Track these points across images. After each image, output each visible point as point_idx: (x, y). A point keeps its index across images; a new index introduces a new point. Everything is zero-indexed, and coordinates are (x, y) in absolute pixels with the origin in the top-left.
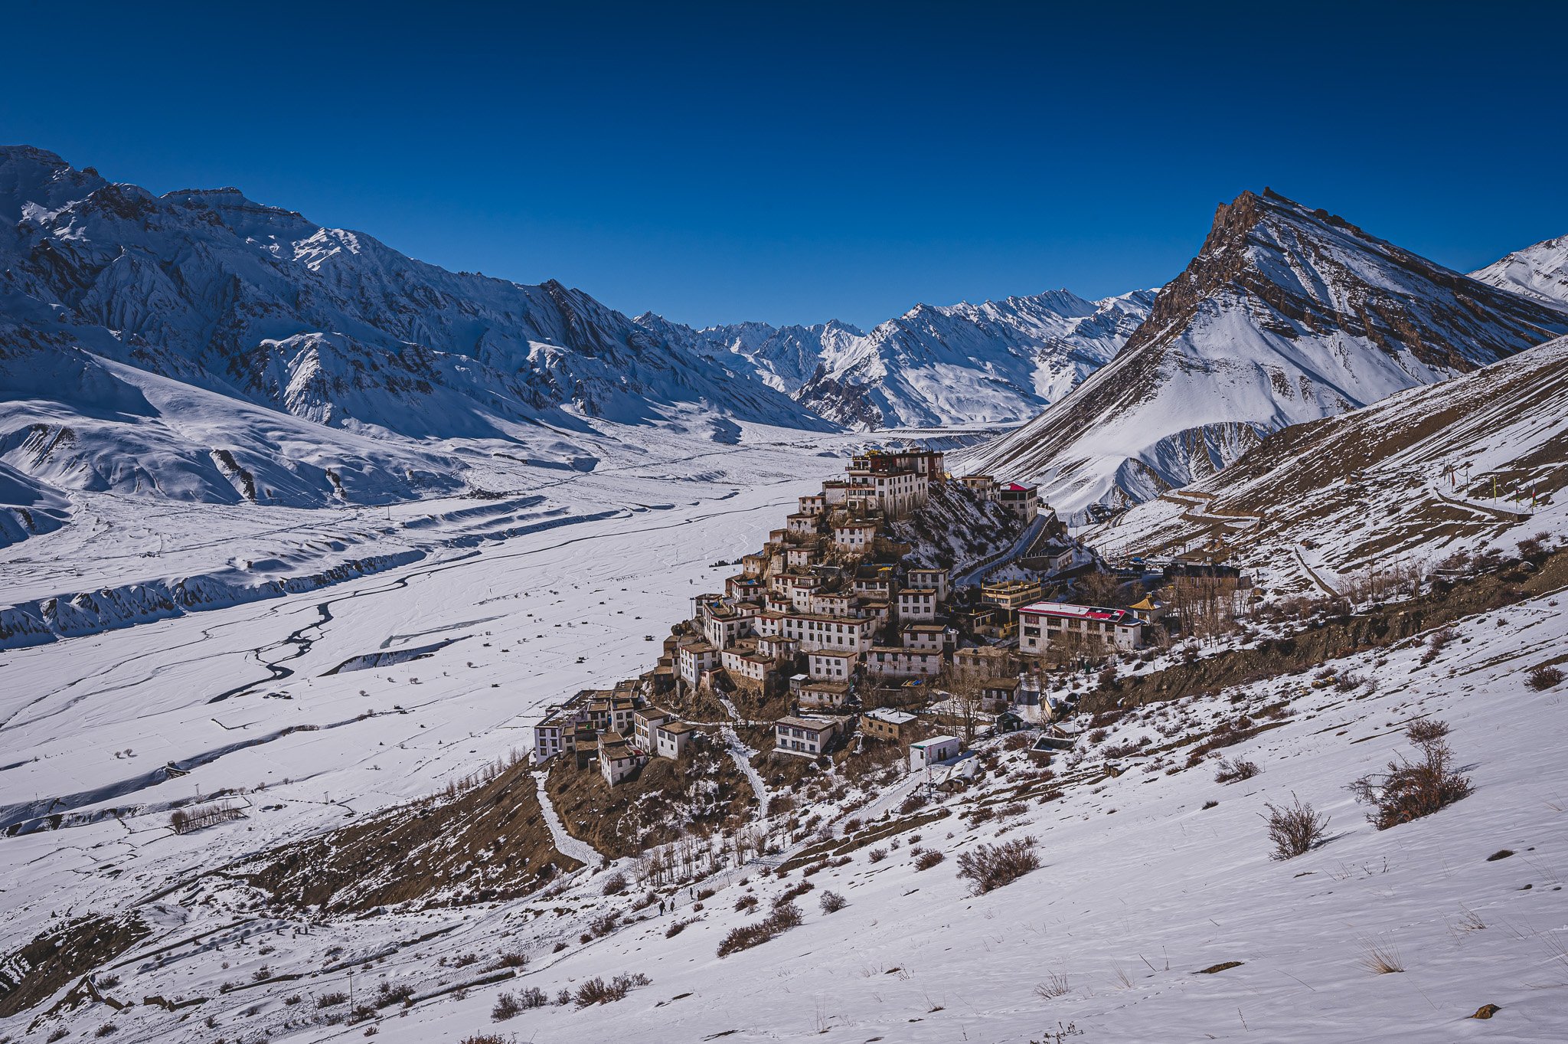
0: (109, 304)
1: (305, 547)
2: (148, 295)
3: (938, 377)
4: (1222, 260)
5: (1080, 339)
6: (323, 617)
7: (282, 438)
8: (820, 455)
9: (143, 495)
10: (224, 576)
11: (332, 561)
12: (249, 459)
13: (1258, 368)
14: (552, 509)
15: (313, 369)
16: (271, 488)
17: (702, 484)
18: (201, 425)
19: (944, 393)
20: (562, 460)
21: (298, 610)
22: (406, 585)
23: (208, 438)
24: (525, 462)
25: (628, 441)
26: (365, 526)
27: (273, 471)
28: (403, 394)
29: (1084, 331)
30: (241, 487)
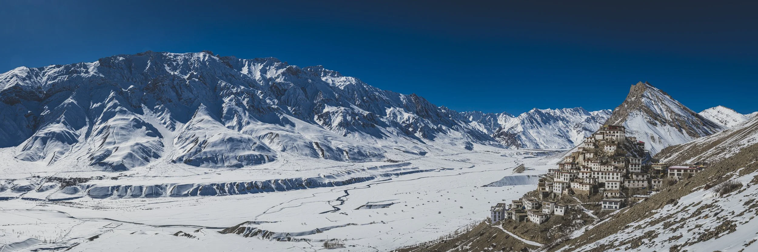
0: (288, 99)
1: (339, 172)
2: (298, 97)
3: (540, 132)
4: (635, 101)
5: (586, 123)
6: (346, 194)
7: (332, 139)
8: (501, 156)
9: (296, 153)
10: (318, 178)
11: (347, 177)
12: (323, 145)
13: (646, 134)
14: (414, 167)
15: (341, 119)
16: (329, 154)
17: (462, 162)
18: (310, 134)
19: (542, 138)
20: (416, 152)
21: (339, 191)
22: (370, 187)
23: (313, 138)
24: (404, 151)
25: (437, 147)
26: (356, 168)
27: (329, 149)
28: (367, 128)
29: (588, 121)
30: (320, 153)
